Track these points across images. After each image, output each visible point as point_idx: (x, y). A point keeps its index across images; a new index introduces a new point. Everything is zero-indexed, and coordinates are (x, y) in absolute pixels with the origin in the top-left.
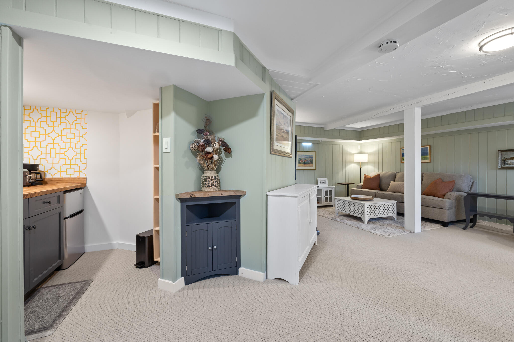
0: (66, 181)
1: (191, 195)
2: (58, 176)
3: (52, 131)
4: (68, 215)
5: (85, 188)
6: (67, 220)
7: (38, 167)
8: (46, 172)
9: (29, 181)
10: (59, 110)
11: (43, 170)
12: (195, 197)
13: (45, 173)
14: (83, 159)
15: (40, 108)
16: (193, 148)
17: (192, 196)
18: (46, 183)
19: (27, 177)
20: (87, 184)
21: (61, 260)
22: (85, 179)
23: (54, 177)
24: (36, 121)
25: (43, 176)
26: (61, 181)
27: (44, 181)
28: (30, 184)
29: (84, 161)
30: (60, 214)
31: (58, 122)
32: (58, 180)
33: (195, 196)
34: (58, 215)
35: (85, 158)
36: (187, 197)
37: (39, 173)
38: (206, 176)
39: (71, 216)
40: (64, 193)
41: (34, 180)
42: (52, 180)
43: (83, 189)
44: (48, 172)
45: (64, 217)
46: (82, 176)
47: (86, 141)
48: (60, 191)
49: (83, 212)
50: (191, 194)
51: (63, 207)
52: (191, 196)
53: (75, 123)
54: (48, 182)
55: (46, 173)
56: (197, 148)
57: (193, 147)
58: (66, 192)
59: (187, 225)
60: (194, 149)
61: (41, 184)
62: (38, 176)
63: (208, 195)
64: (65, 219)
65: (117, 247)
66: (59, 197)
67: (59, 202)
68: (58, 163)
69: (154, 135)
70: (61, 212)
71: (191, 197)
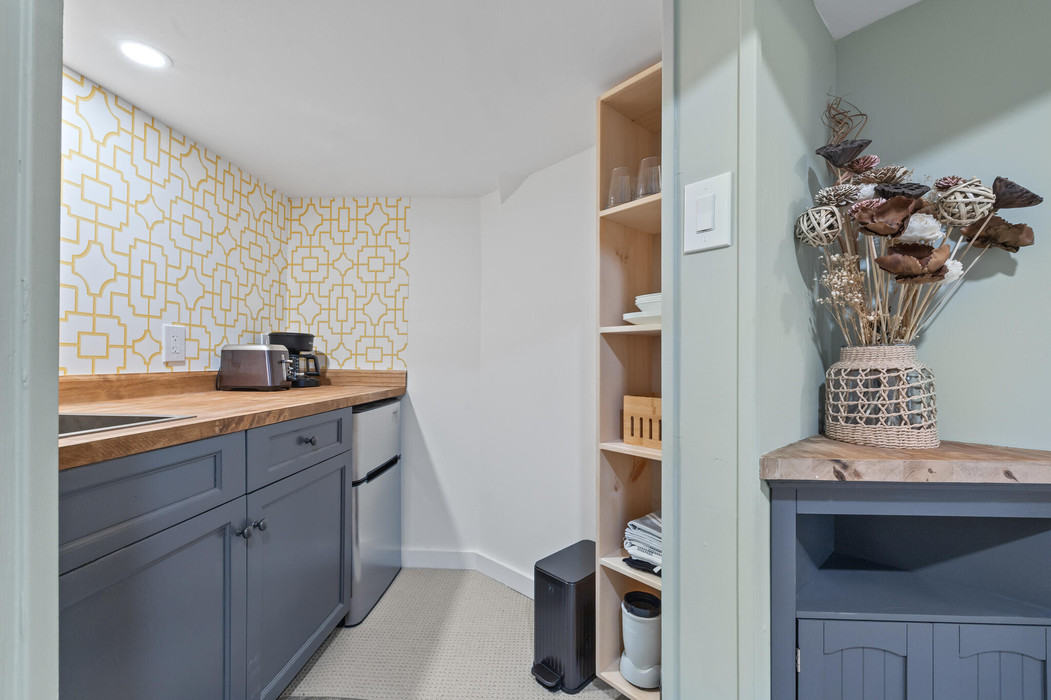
0: (366, 380)
1: (838, 467)
2: (349, 366)
3: (341, 254)
4: (362, 475)
5: (404, 399)
6: (361, 487)
7: (312, 341)
8: (329, 354)
9: (287, 377)
10: (355, 201)
11: (324, 352)
12: (856, 480)
13: (326, 357)
14: (400, 324)
15: (319, 200)
16: (824, 226)
17: (845, 474)
18: (328, 383)
19: (284, 365)
20: (409, 389)
21: (343, 603)
22: (405, 375)
23: (343, 368)
24: (312, 233)
25: (321, 365)
26: (355, 380)
27: (324, 376)
28: (290, 383)
29: (403, 327)
30: (343, 471)
31: (352, 234)
32: (350, 375)
33: (857, 474)
34: (339, 473)
35: (404, 321)
36: (817, 478)
37: (313, 358)
38: (855, 372)
39: (371, 476)
40: (353, 413)
41: (303, 374)
42: (340, 375)
43: (400, 400)
44: (331, 354)
45: (354, 480)
46: (398, 367)
47: (408, 275)
48: (342, 407)
49: (398, 461)
50: (838, 462)
51: (349, 452)
52: (838, 474)
53: (385, 232)
54: (332, 380)
55: (329, 357)
56: (841, 228)
57: (823, 220)
58: (358, 408)
59: (801, 614)
60: (827, 231)
61: (317, 384)
62: (312, 366)
63: (930, 471)
64: (356, 484)
65: (473, 565)
66: (339, 423)
67: (339, 439)
68: (351, 334)
69: (602, 218)
70: (345, 467)
71: (836, 479)
